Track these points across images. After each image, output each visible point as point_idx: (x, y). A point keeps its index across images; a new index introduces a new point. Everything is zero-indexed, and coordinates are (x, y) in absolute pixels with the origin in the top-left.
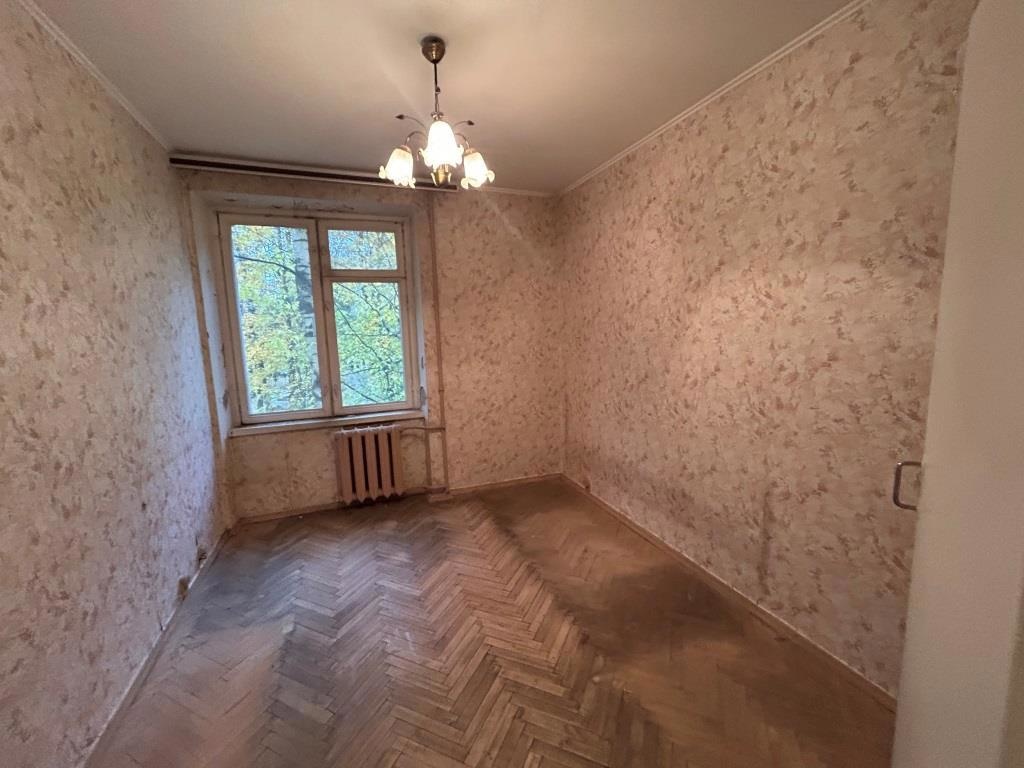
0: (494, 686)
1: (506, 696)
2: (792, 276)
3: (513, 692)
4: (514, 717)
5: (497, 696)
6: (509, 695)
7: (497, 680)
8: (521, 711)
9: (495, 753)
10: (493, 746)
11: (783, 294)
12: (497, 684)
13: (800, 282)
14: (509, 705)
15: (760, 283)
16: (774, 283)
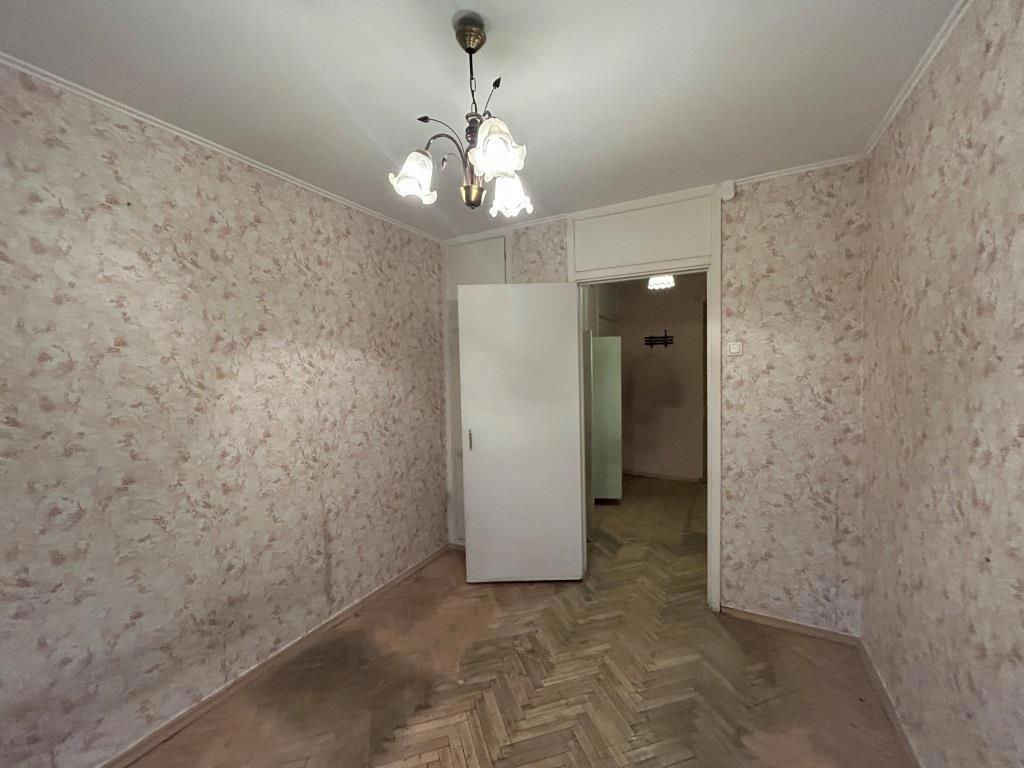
0: (523, 738)
1: (524, 725)
2: (327, 352)
3: (515, 721)
4: (532, 708)
5: (528, 730)
6: (520, 723)
7: (515, 740)
8: (524, 707)
9: (563, 702)
10: (560, 706)
11: (321, 364)
12: (519, 738)
13: (332, 357)
14: (527, 717)
15: (304, 353)
16: (314, 355)
